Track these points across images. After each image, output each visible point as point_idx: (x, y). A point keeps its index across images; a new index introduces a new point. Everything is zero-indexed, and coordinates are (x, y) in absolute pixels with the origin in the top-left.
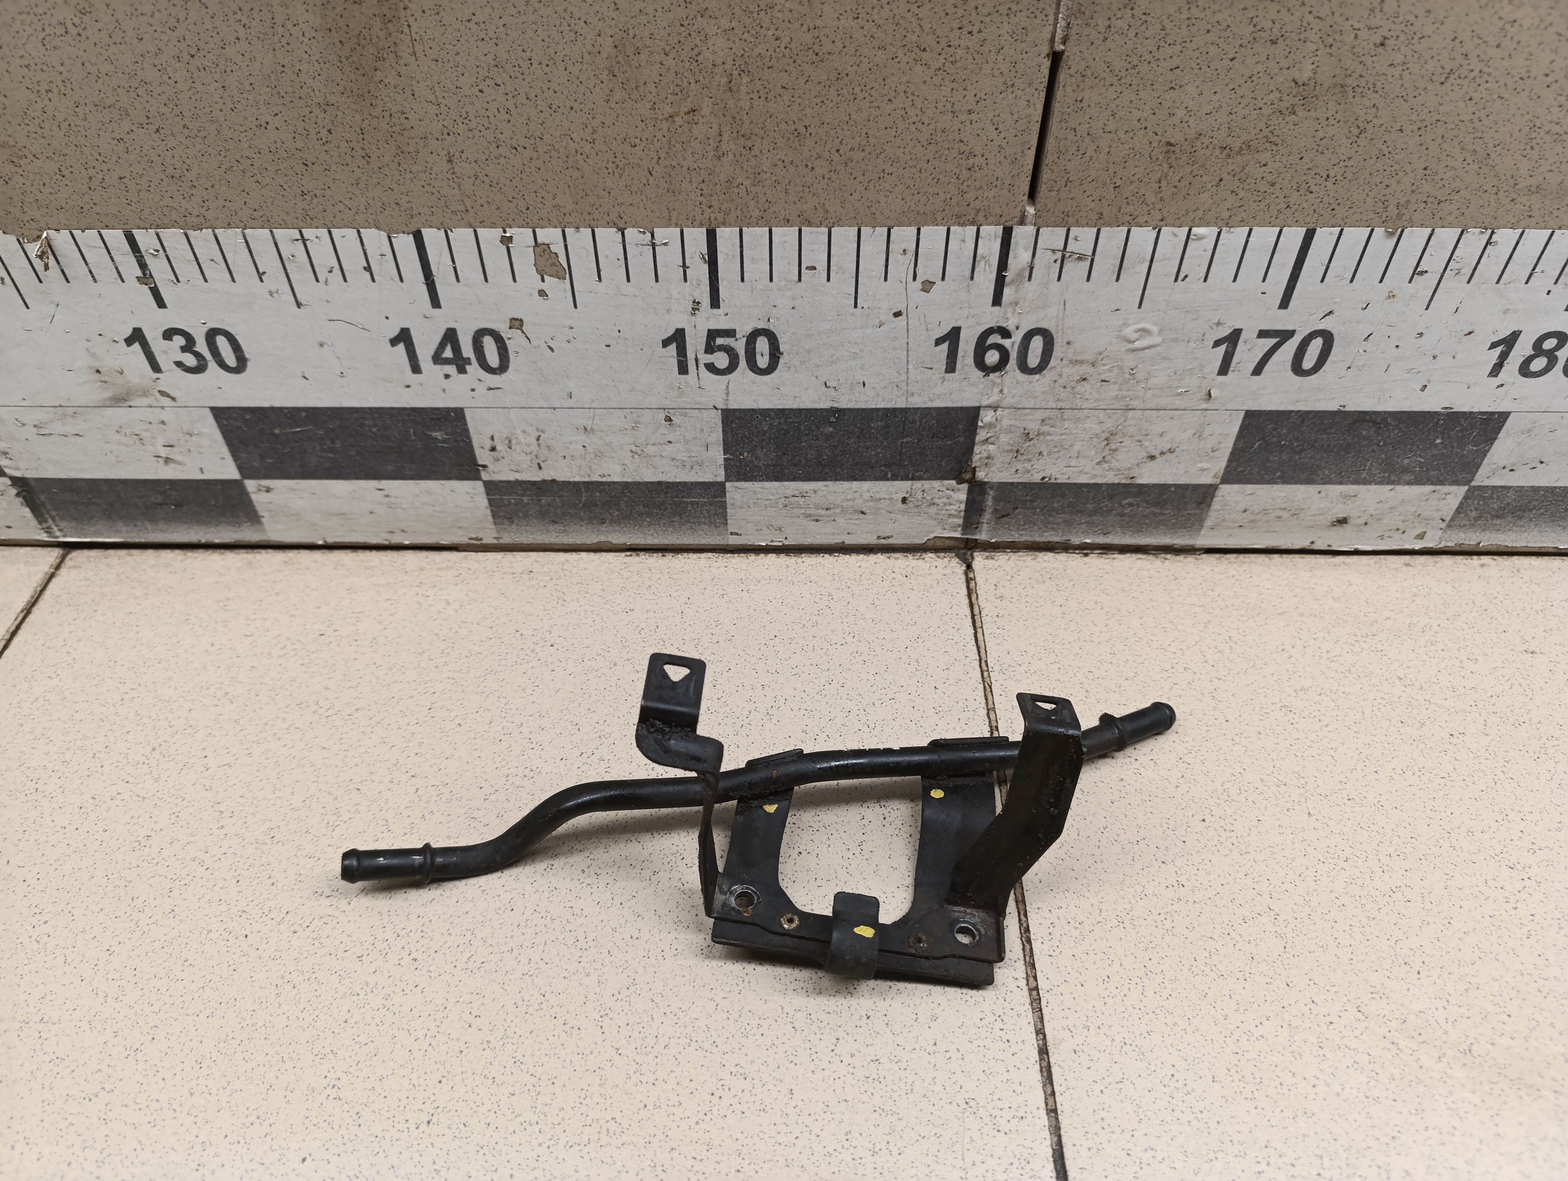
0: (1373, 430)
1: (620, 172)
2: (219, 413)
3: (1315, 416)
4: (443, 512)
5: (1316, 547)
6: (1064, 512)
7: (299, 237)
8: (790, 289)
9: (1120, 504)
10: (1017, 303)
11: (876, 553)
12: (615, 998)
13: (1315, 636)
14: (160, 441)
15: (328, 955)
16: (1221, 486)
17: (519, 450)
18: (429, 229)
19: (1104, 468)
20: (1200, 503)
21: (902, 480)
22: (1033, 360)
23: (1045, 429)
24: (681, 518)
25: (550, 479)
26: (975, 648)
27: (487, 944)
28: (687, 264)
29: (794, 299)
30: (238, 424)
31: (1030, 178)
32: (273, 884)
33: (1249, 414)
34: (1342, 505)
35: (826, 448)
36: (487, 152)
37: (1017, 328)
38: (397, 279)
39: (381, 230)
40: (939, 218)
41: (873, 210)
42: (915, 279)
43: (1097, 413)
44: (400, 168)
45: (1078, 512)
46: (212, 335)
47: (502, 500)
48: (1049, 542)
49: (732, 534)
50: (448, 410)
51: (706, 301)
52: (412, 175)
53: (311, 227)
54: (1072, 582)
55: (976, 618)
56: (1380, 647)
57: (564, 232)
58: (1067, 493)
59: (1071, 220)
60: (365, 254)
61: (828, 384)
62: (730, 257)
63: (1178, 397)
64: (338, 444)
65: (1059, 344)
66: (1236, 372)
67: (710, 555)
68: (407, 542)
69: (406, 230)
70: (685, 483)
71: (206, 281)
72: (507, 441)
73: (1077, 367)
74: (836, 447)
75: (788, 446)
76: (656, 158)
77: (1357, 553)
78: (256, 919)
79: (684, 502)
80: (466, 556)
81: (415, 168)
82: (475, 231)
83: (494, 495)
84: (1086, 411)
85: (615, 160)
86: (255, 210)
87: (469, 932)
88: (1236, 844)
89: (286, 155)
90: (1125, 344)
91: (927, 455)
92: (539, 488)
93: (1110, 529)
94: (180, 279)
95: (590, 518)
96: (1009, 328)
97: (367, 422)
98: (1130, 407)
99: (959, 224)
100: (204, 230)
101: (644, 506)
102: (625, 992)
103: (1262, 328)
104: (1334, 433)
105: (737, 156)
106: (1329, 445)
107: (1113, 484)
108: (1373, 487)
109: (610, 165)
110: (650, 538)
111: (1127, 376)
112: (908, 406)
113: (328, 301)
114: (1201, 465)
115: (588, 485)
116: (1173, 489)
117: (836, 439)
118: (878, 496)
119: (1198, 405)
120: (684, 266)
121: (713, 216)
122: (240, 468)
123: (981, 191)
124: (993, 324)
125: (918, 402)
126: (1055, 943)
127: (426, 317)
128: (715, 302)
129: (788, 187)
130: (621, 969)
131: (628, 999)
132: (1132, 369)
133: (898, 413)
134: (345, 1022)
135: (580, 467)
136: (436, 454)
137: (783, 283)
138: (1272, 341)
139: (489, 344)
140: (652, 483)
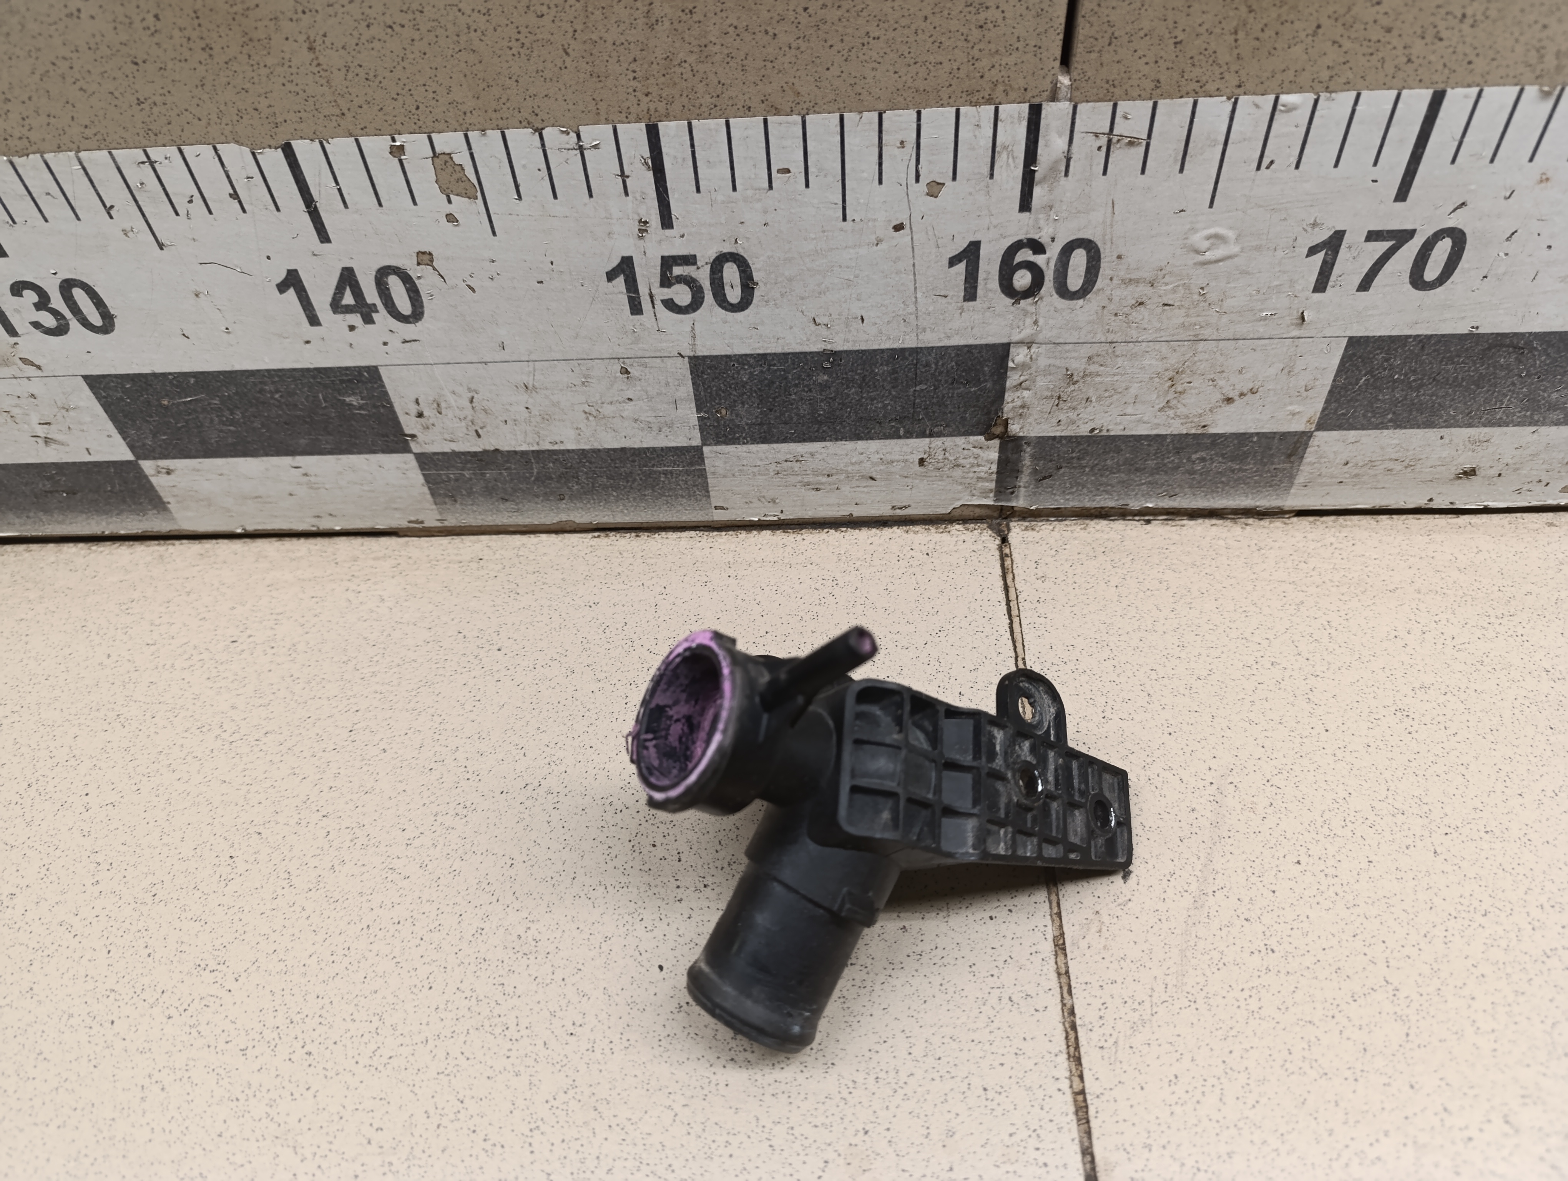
0: (1514, 356)
1: (528, 52)
2: (95, 383)
3: (1439, 341)
4: (373, 491)
5: (1434, 505)
6: (1119, 471)
7: (145, 159)
8: (759, 200)
9: (1189, 459)
10: (1051, 207)
11: (891, 526)
12: (548, 1106)
13: (1437, 619)
14: (35, 419)
15: (206, 1048)
16: (1316, 433)
17: (450, 415)
18: (300, 141)
19: (1168, 416)
20: (1290, 456)
21: (917, 437)
22: (1075, 282)
23: (1093, 368)
24: (654, 491)
25: (492, 448)
26: (1010, 642)
27: (398, 1033)
28: (626, 173)
29: (765, 212)
30: (119, 395)
31: (1061, 36)
32: (149, 955)
33: (1353, 342)
34: (1470, 453)
35: (822, 401)
36: (355, 33)
37: (1053, 240)
38: (273, 208)
39: (242, 144)
40: (945, 97)
41: (858, 89)
42: (917, 180)
43: (1158, 346)
44: (251, 62)
45: (1137, 470)
46: (67, 286)
47: (440, 475)
48: (1102, 508)
49: (716, 508)
50: (359, 370)
51: (655, 219)
52: (267, 71)
53: (156, 145)
54: (1131, 557)
55: (1012, 604)
56: (1520, 631)
57: (466, 137)
58: (1123, 447)
59: (1118, 91)
60: (228, 177)
61: (818, 321)
62: (680, 160)
63: (1262, 322)
64: (238, 415)
65: (1107, 259)
66: (1337, 288)
67: (693, 533)
68: (338, 528)
69: (273, 143)
70: (654, 449)
71: (46, 221)
72: (435, 405)
73: (1131, 288)
74: (834, 399)
75: (774, 399)
76: (571, 30)
77: (1487, 511)
78: (125, 1001)
79: (655, 472)
80: (407, 543)
81: (270, 61)
82: (357, 141)
83: (429, 470)
84: (1144, 344)
85: (519, 36)
86: (86, 127)
87: (377, 1017)
88: (1341, 894)
89: (109, 52)
90: (1193, 255)
91: (947, 406)
92: (481, 460)
93: (1177, 490)
94: (16, 220)
95: (546, 493)
96: (1042, 241)
97: (267, 388)
98: (1200, 337)
99: (971, 104)
100: (31, 156)
101: (608, 478)
102: (562, 1097)
103: (1372, 229)
104: (1462, 363)
105: (676, 23)
106: (1456, 377)
107: (1181, 435)
108: (1510, 430)
109: (513, 43)
110: (619, 515)
111: (1196, 297)
112: (920, 345)
113: (194, 240)
114: (1290, 408)
115: (538, 455)
116: (1255, 439)
117: (833, 389)
118: (889, 457)
119: (1288, 332)
120: (623, 175)
121: (652, 106)
122: (132, 447)
123: (997, 57)
124: (1022, 236)
125: (933, 339)
126: (1107, 1030)
127: (315, 255)
128: (667, 221)
129: (745, 62)
130: (558, 1067)
131: (564, 1107)
132: (1202, 288)
133: (907, 354)
134: (220, 1136)
135: (526, 432)
136: (354, 423)
137: (750, 193)
138: (1386, 245)
139: (395, 284)
140: (614, 450)
